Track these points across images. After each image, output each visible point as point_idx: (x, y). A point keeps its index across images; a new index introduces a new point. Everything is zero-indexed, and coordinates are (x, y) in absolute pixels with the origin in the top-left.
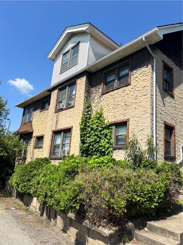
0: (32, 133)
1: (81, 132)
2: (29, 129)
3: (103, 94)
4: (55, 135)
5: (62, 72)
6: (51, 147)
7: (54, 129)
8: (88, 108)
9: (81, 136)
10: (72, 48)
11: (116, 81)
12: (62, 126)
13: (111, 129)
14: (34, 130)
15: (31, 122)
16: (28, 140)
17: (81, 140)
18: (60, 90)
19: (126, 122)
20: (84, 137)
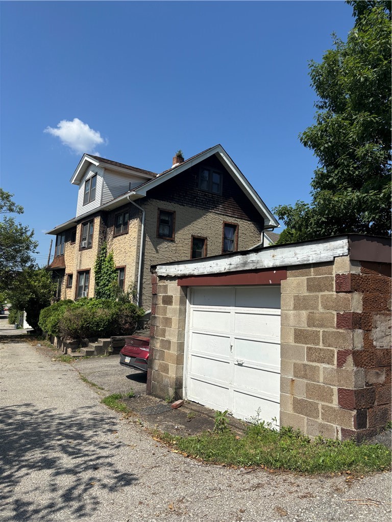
0: (64, 270)
1: (96, 275)
2: (61, 265)
3: (114, 237)
4: (80, 275)
5: (85, 203)
6: (76, 288)
7: (78, 268)
8: (103, 250)
9: (96, 280)
10: (92, 178)
11: (122, 226)
12: (84, 267)
13: (117, 273)
14: (66, 266)
15: (63, 255)
16: (61, 278)
17: (96, 283)
18: (84, 224)
19: (124, 268)
20: (98, 279)
